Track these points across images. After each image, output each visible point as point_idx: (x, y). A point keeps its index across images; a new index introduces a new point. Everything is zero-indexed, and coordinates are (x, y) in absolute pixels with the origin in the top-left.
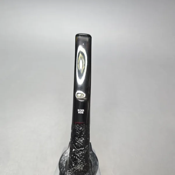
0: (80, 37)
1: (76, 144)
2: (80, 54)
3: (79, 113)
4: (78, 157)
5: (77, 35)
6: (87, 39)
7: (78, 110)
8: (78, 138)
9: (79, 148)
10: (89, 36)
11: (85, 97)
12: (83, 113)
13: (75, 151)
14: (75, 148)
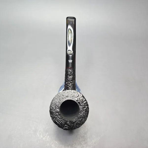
0: (69, 19)
1: (68, 79)
2: (69, 30)
3: (69, 62)
4: (69, 86)
5: (67, 18)
6: (73, 20)
7: (69, 61)
8: (69, 76)
9: (70, 81)
10: (74, 18)
11: (73, 53)
12: (71, 62)
13: (67, 83)
14: (67, 82)
